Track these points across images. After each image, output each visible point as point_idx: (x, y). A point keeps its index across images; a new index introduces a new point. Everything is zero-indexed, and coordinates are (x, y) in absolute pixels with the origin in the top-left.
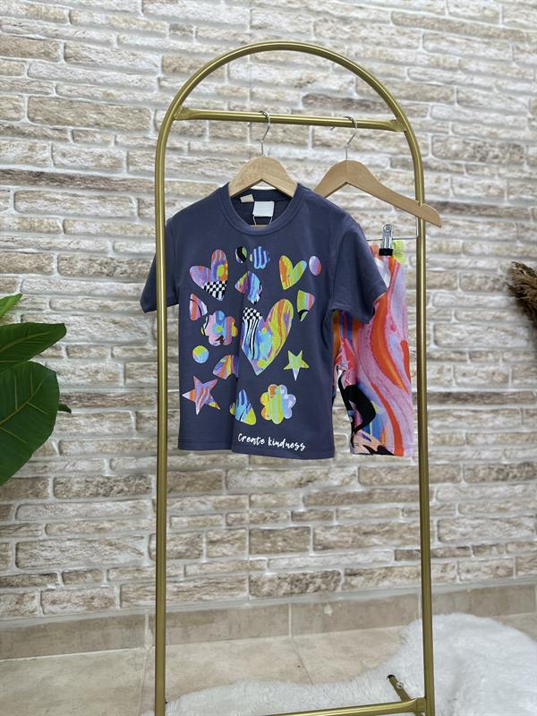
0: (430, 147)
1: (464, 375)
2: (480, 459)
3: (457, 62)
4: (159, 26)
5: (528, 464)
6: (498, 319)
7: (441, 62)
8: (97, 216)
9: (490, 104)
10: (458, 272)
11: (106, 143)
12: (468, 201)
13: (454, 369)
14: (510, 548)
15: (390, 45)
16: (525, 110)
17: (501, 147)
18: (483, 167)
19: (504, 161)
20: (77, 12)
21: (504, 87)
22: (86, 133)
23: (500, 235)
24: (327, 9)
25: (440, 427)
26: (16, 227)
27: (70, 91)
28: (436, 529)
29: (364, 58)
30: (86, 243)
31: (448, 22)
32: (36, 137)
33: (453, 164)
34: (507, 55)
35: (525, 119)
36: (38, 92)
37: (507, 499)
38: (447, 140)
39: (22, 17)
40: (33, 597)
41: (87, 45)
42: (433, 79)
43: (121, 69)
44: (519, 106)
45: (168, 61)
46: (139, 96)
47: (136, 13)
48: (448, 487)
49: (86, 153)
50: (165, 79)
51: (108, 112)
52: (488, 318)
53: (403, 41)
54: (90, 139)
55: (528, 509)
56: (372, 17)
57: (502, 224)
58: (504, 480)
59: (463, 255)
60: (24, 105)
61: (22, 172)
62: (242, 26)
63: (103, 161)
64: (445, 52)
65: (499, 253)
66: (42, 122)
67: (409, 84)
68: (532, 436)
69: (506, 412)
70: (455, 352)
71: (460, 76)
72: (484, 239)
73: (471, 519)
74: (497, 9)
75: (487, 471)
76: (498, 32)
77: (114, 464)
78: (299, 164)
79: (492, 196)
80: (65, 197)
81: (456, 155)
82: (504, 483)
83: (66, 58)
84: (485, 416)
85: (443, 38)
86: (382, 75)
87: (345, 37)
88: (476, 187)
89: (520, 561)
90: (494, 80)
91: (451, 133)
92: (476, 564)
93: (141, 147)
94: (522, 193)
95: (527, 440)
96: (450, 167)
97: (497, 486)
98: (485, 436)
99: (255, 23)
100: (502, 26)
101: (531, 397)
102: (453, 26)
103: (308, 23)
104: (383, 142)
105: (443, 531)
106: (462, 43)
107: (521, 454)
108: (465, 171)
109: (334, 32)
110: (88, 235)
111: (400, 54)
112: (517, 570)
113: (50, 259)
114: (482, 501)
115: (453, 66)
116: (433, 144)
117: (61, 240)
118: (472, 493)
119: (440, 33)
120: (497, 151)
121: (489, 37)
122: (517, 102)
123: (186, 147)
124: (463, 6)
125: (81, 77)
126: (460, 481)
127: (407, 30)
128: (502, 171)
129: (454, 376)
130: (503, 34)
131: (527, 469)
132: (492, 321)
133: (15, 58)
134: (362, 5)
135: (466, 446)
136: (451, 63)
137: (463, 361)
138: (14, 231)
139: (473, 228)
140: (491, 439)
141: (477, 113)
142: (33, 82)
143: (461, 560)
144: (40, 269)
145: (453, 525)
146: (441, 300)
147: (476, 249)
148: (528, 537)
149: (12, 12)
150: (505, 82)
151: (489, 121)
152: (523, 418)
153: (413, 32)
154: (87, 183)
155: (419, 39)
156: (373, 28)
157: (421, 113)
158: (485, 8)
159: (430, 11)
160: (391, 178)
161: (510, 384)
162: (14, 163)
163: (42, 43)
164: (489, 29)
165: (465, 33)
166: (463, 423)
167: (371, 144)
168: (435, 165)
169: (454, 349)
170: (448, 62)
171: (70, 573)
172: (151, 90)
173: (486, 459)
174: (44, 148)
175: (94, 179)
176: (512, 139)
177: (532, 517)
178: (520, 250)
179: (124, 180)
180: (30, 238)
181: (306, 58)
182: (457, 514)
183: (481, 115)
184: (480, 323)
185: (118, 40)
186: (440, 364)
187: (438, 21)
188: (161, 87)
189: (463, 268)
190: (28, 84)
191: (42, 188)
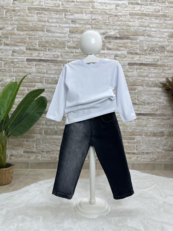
0: (138, 48)
1: (145, 109)
2: (148, 130)
3: (147, 25)
4: (68, 21)
5: (162, 132)
6: (156, 94)
7: (142, 25)
8: (54, 69)
9: (156, 36)
10: (145, 82)
11: (56, 51)
12: (148, 63)
13: (143, 107)
14: (156, 154)
15: (128, 21)
16: (166, 37)
17: (159, 47)
18: (153, 53)
19: (159, 51)
20: (49, 19)
21: (161, 31)
22: (51, 49)
23: (157, 72)
24: (111, 13)
25: (138, 122)
26: (36, 72)
27: (48, 39)
28: (135, 147)
29: (121, 26)
30: (52, 76)
31: (145, 14)
32: (40, 51)
33: (145, 53)
34: (162, 22)
35: (166, 39)
36: (40, 40)
37: (156, 141)
38: (143, 46)
39: (37, 22)
40: (39, 156)
41: (52, 28)
42: (140, 30)
43: (59, 33)
44: (165, 36)
45: (71, 30)
46: (64, 39)
47: (63, 18)
48: (139, 137)
49: (51, 54)
50: (70, 35)
51: (56, 44)
52: (153, 94)
53: (132, 20)
54: (52, 50)
55: (161, 144)
56: (124, 14)
57: (158, 69)
58: (155, 136)
59: (146, 77)
60: (37, 43)
61: (37, 59)
62: (89, 20)
63: (55, 56)
64: (144, 22)
65: (157, 76)
66: (41, 47)
67: (133, 32)
68: (164, 125)
69: (156, 119)
70: (143, 103)
71: (148, 29)
72: (153, 73)
73: (146, 146)
74: (159, 9)
75: (150, 134)
76: (159, 15)
77: (58, 127)
78: (103, 55)
79: (156, 61)
80: (47, 65)
81: (146, 50)
82: (155, 137)
83: (47, 31)
84: (150, 119)
85: (143, 18)
86: (126, 30)
87: (116, 20)
88: (151, 59)
89: (159, 157)
90: (158, 29)
91: (144, 44)
92: (146, 157)
93: (64, 52)
94: (164, 60)
95: (162, 126)
96: (144, 54)
97: (153, 138)
98: (150, 124)
99: (93, 18)
100: (160, 13)
101: (164, 115)
102: (146, 14)
103: (106, 17)
104: (125, 48)
105: (137, 148)
106: (148, 19)
107: (160, 130)
108: (148, 54)
109: (113, 19)
110: (52, 74)
111: (131, 24)
112: (158, 159)
113: (43, 80)
114: (149, 141)
115: (146, 26)
116: (139, 48)
117: (46, 75)
118: (146, 139)
119: (142, 17)
120: (157, 49)
121: (157, 17)
122: (164, 35)
123: (74, 51)
124: (150, 9)
125: (50, 35)
126: (143, 136)
127: (133, 17)
128: (159, 54)
129: (143, 109)
130: (161, 16)
131: (162, 133)
132: (154, 95)
133: (35, 32)
134: (121, 11)
135: (145, 127)
136: (145, 25)
137: (145, 105)
138: (35, 73)
139: (149, 70)
140: (152, 125)
141: (152, 38)
142: (39, 37)
143: (142, 155)
144: (41, 82)
145: (140, 147)
146: (140, 89)
147: (150, 76)
148: (161, 151)
149: (35, 21)
150: (161, 29)
151: (155, 40)
152: (161, 120)
153: (135, 17)
154: (52, 61)
155: (136, 19)
156: (123, 17)
157: (136, 39)
158: (156, 9)
159: (140, 11)
160: (127, 57)
161: (158, 111)
162: (35, 57)
163: (41, 28)
164: (157, 15)
165: (150, 16)
166: (144, 121)
167: (122, 48)
168: (139, 53)
169: (143, 102)
170: (145, 24)
171: (48, 151)
172: (66, 38)
173: (150, 131)
174: (42, 53)
175: (53, 60)
176: (162, 45)
177: (162, 146)
178: (163, 76)
179: (60, 60)
180: (39, 75)
181: (106, 27)
182: (142, 144)
183: (153, 39)
184: (150, 95)
185: (59, 26)
186: (139, 106)
187: (142, 14)
188: (69, 37)
189: (147, 81)
190: (38, 38)
191: (41, 63)
